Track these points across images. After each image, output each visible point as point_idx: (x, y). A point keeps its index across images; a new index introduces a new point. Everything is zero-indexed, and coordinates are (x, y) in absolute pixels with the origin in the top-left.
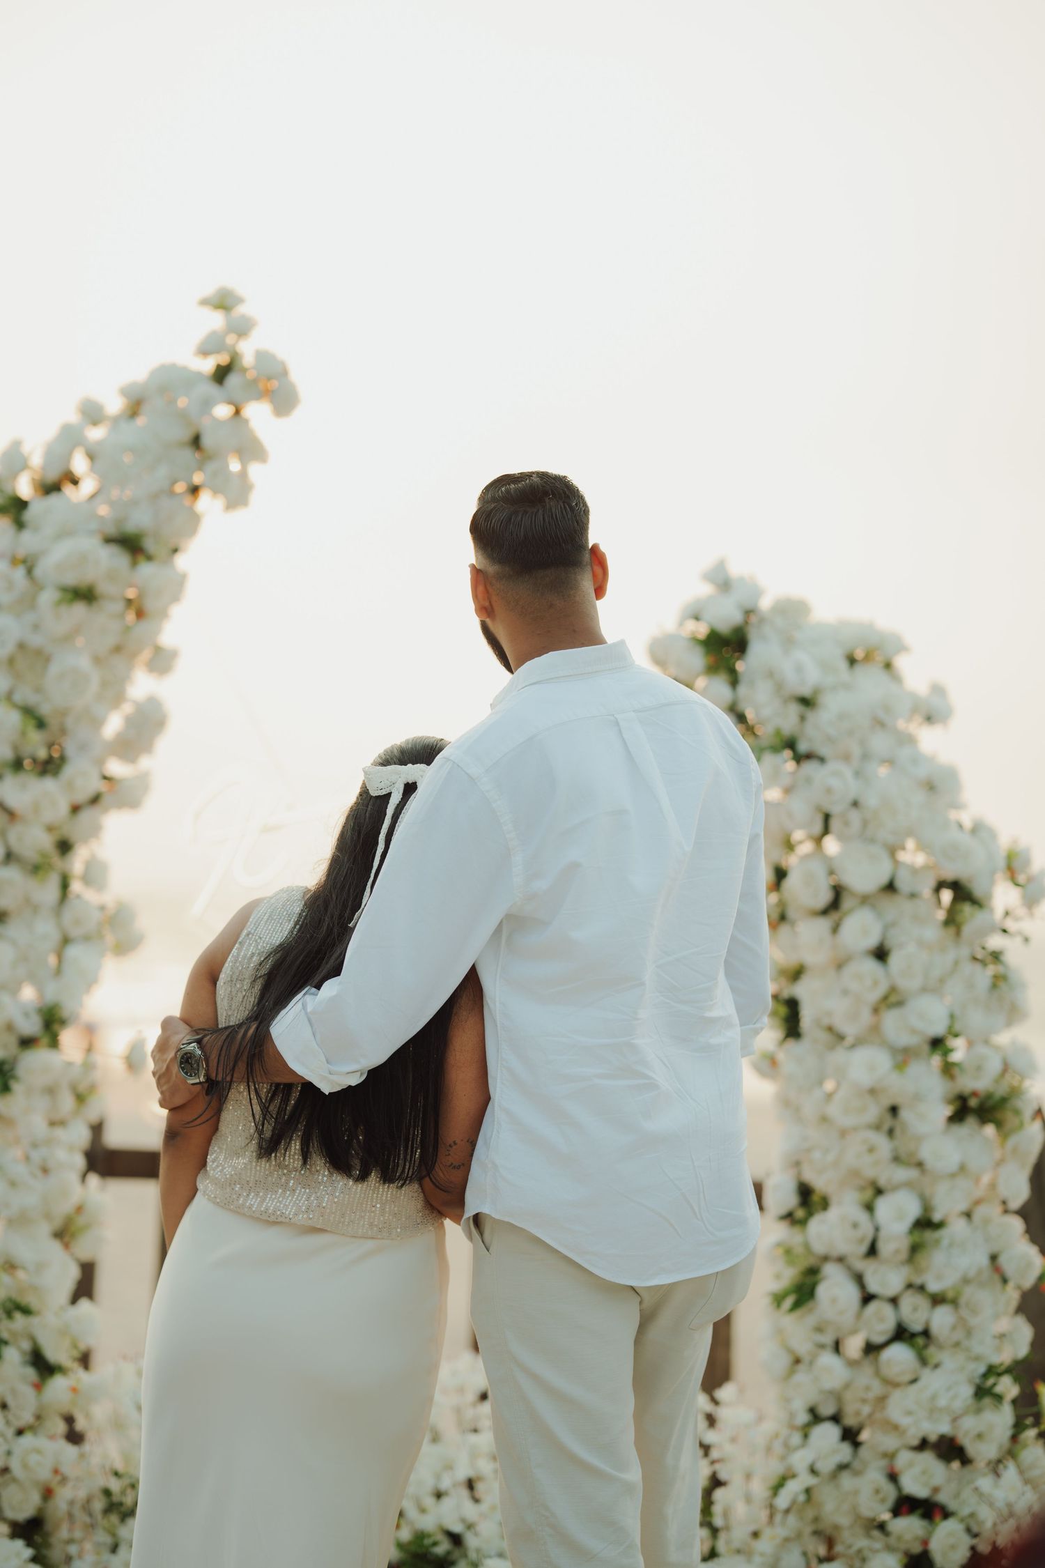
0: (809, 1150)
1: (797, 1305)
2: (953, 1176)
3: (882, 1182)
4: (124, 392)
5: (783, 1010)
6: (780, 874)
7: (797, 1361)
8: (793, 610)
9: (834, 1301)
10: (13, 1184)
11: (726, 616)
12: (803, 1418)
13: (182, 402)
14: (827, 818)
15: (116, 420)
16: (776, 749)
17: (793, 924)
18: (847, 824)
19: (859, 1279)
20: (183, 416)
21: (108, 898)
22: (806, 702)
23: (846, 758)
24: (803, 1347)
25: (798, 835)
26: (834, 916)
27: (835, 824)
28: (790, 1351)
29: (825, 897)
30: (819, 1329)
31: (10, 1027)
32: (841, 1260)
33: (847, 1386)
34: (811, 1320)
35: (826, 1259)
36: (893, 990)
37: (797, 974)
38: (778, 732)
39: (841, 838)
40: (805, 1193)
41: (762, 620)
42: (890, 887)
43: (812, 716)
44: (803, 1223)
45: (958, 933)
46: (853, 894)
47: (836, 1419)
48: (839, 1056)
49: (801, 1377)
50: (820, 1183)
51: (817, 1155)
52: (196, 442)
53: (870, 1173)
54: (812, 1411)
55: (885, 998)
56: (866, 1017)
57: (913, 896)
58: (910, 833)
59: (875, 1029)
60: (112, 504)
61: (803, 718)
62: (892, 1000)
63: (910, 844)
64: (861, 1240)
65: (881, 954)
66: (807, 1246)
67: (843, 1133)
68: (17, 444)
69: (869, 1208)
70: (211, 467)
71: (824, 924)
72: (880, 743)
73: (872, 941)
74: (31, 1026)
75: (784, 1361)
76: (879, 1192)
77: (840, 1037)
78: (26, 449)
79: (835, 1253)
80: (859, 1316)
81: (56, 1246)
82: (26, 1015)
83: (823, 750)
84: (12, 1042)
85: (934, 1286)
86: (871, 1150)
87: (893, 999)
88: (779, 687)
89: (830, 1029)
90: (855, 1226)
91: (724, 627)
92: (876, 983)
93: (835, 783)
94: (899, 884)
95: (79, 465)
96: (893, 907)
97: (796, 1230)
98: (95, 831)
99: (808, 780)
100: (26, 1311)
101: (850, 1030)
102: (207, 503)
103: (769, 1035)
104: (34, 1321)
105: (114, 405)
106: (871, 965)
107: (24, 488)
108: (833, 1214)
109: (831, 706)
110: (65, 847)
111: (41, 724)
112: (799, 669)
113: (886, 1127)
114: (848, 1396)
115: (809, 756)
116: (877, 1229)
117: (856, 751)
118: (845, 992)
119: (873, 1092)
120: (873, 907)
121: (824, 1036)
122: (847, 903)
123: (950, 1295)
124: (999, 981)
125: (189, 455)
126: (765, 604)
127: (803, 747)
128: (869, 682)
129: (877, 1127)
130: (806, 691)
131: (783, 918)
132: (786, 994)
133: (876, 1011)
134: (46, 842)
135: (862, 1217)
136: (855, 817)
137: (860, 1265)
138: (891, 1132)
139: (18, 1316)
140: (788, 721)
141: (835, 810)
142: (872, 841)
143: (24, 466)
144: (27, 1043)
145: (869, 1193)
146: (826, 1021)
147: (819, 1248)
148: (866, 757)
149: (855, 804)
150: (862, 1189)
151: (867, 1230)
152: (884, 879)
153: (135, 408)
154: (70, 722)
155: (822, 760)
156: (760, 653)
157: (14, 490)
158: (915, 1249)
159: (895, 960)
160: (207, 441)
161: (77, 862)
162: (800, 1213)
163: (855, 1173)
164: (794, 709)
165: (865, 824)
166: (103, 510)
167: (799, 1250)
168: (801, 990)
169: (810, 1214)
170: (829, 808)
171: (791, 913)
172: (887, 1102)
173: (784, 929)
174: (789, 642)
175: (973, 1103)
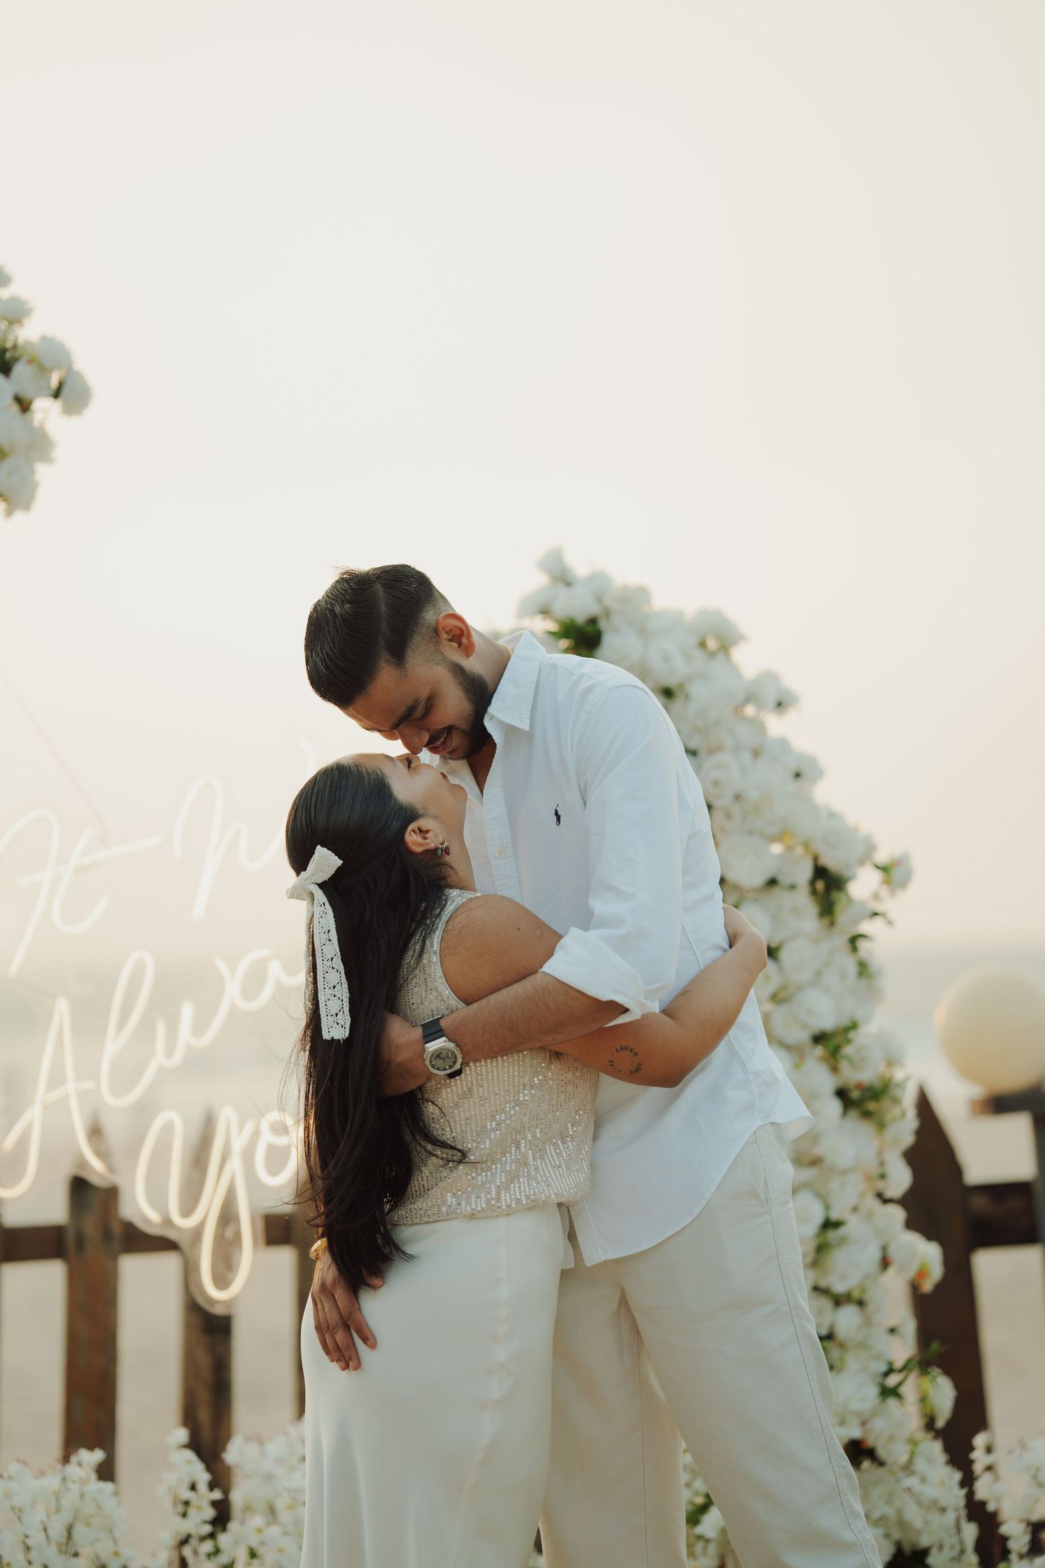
2: (844, 1173)
8: (634, 597)
18: (729, 817)
22: (669, 692)
23: (721, 748)
36: (785, 984)
41: (608, 612)
42: (773, 883)
45: (832, 924)
46: (738, 889)
55: (775, 994)
57: (792, 887)
72: (742, 731)
85: (839, 1288)
87: (782, 994)
92: (767, 979)
93: (720, 774)
96: (776, 901)
109: (701, 694)
112: (666, 658)
117: (729, 743)
120: (759, 901)
123: (856, 1295)
124: (863, 968)
136: (736, 810)
141: (718, 803)
148: (736, 747)
149: (737, 797)
152: (764, 875)
156: (615, 645)
158: (822, 1249)
159: (784, 957)
174: (644, 633)
175: (855, 1095)
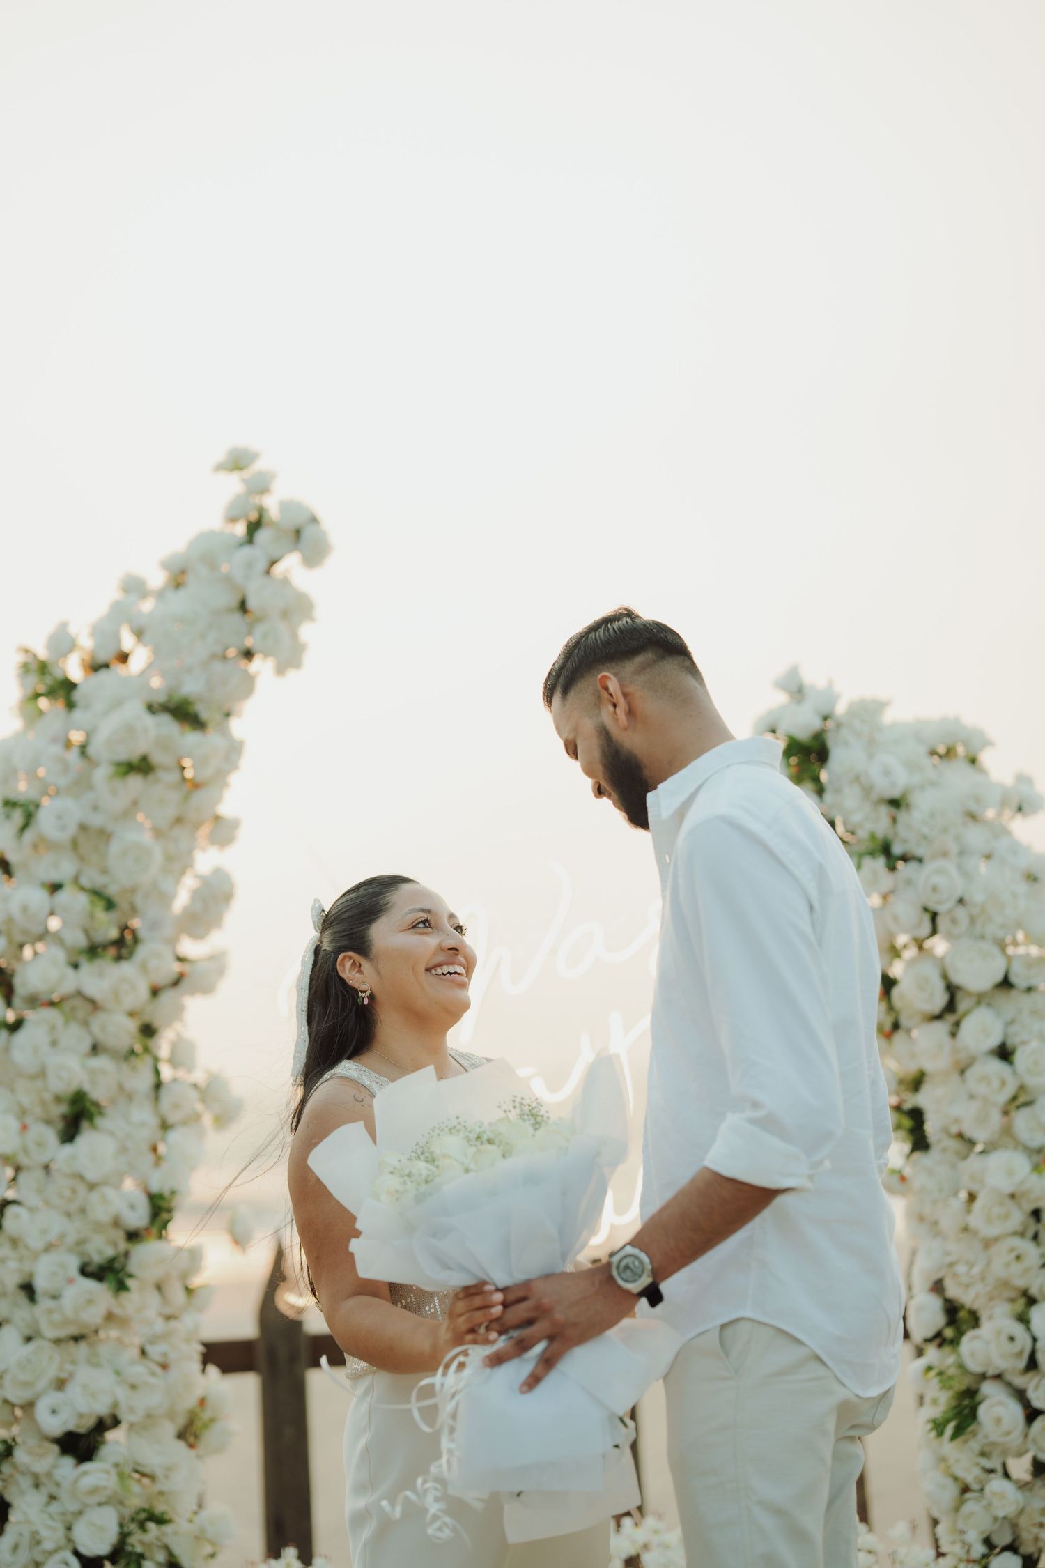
0: (951, 1265)
1: (959, 1431)
3: (1034, 1291)
4: (165, 565)
5: (907, 1123)
6: (888, 984)
7: (966, 1489)
8: (869, 711)
9: (998, 1421)
10: (133, 1387)
11: (803, 724)
12: (979, 1550)
13: (225, 568)
14: (934, 916)
15: (160, 595)
16: (872, 854)
17: (908, 1031)
18: (954, 921)
19: (1021, 1395)
20: (228, 580)
21: (199, 1076)
22: (895, 803)
23: (945, 854)
24: (970, 1475)
25: (902, 939)
26: (951, 1019)
27: (942, 922)
28: (956, 1479)
29: (940, 1000)
30: (983, 1454)
31: (116, 1223)
32: (998, 1377)
33: (1021, 1512)
34: (975, 1445)
35: (983, 1377)
36: (1022, 1088)
37: (917, 1082)
38: (873, 837)
39: (950, 937)
40: (952, 1310)
41: (839, 726)
42: (1006, 983)
43: (902, 816)
44: (954, 1342)
46: (969, 994)
47: (1012, 1548)
48: (974, 1163)
49: (971, 1506)
50: (966, 1297)
51: (961, 1269)
52: (243, 607)
53: (1020, 1283)
54: (988, 1542)
55: (1014, 1098)
56: (996, 1118)
57: (1029, 989)
58: (1019, 925)
59: (1007, 1131)
60: (163, 674)
61: (894, 820)
62: (1019, 1100)
63: (1020, 936)
64: (1020, 1354)
65: (1004, 1053)
66: (961, 1366)
67: (988, 1243)
68: (63, 626)
69: (1023, 1319)
70: (259, 630)
71: (941, 1029)
72: (975, 837)
73: (994, 1041)
74: (138, 1217)
75: (952, 1491)
76: (1032, 1301)
77: (971, 1143)
78: (73, 630)
79: (991, 1372)
80: (1026, 1436)
81: (181, 1445)
82: (132, 1207)
83: (919, 852)
84: (120, 1237)
86: (1018, 1258)
87: (1021, 1100)
88: (867, 790)
89: (960, 1136)
90: (1012, 1339)
91: (803, 735)
92: (1003, 1083)
93: (938, 880)
94: (1013, 979)
95: (127, 641)
96: (1012, 1003)
97: (947, 1349)
98: (179, 1011)
99: (909, 882)
100: (160, 1520)
101: (981, 1136)
102: (261, 667)
103: (897, 1151)
104: (167, 1529)
105: (157, 579)
106: (996, 1066)
107: (74, 670)
108: (986, 1329)
109: (923, 803)
110: (148, 1031)
111: (110, 905)
112: (887, 772)
113: (1030, 1233)
114: (1023, 1522)
115: (905, 858)
116: (1035, 1340)
117: (954, 849)
118: (972, 1097)
119: (1012, 1196)
120: (989, 1005)
121: (955, 1145)
122: (962, 1005)
125: (237, 618)
126: (840, 709)
127: (897, 849)
128: (957, 777)
129: (1022, 1234)
130: (895, 793)
131: (896, 1026)
132: (907, 1106)
133: (1006, 1113)
134: (132, 1026)
135: (1018, 1329)
136: (961, 913)
137: (1019, 1381)
138: (1035, 1237)
139: (151, 1526)
140: (880, 824)
141: (941, 909)
142: (983, 937)
143: (72, 646)
144: (133, 1236)
145: (1022, 1302)
146: (954, 1130)
147: (975, 1367)
148: (962, 853)
149: (961, 901)
150: (1012, 1300)
151: (1024, 1341)
152: (999, 977)
153: (178, 578)
154: (139, 900)
155: (920, 860)
156: (842, 759)
157: (64, 672)
159: (1019, 1058)
160: (252, 604)
161: (163, 1046)
162: (949, 1333)
163: (1006, 1284)
164: (884, 811)
165: (973, 920)
166: (156, 682)
167: (952, 1371)
168: (922, 1099)
169: (960, 1334)
170: (933, 906)
171: (904, 1022)
172: (1030, 1207)
173: (899, 1037)
174: (872, 745)
